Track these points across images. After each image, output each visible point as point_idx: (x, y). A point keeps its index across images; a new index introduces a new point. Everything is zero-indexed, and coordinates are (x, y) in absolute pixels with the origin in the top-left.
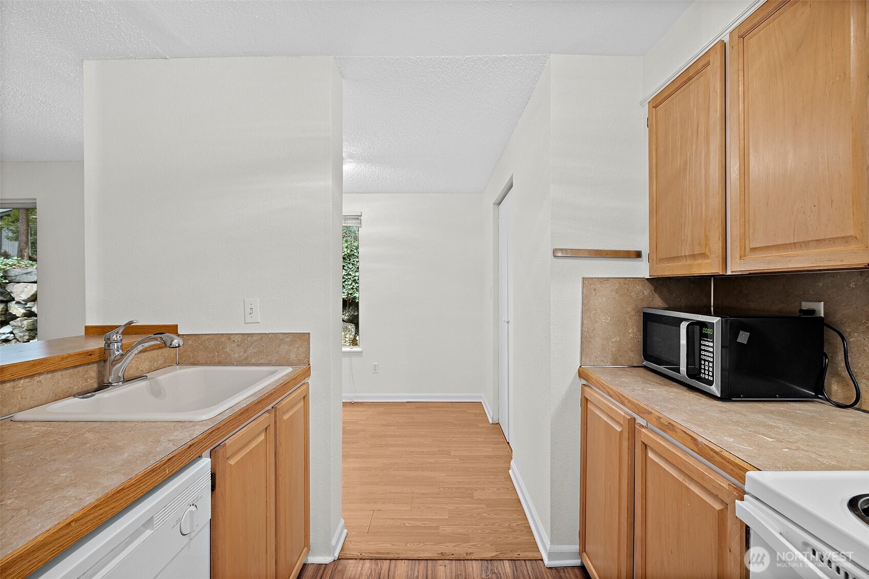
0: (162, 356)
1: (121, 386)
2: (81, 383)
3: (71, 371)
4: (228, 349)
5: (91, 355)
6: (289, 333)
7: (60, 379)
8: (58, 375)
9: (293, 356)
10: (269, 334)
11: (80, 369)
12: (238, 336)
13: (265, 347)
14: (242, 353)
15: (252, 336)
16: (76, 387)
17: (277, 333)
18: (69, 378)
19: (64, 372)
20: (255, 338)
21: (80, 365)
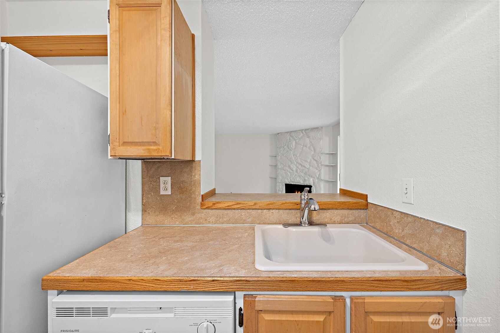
0: (352, 215)
1: (307, 227)
2: (293, 219)
3: (288, 211)
4: (391, 223)
5: (298, 204)
6: (440, 224)
7: (282, 214)
8: (281, 211)
9: (444, 254)
10: (421, 218)
11: (293, 211)
12: (398, 213)
13: (418, 232)
14: (401, 231)
15: (408, 217)
16: (290, 220)
17: (428, 220)
18: (287, 215)
19: (284, 211)
20: (410, 219)
21: (293, 209)
